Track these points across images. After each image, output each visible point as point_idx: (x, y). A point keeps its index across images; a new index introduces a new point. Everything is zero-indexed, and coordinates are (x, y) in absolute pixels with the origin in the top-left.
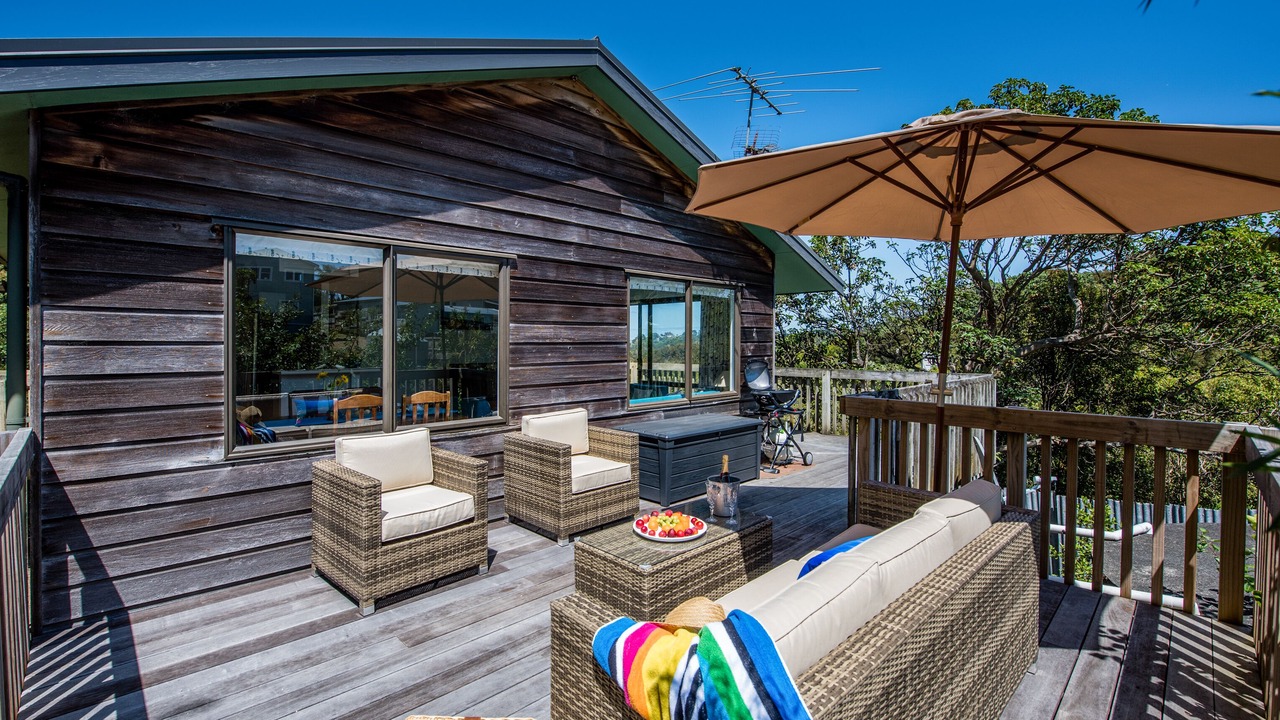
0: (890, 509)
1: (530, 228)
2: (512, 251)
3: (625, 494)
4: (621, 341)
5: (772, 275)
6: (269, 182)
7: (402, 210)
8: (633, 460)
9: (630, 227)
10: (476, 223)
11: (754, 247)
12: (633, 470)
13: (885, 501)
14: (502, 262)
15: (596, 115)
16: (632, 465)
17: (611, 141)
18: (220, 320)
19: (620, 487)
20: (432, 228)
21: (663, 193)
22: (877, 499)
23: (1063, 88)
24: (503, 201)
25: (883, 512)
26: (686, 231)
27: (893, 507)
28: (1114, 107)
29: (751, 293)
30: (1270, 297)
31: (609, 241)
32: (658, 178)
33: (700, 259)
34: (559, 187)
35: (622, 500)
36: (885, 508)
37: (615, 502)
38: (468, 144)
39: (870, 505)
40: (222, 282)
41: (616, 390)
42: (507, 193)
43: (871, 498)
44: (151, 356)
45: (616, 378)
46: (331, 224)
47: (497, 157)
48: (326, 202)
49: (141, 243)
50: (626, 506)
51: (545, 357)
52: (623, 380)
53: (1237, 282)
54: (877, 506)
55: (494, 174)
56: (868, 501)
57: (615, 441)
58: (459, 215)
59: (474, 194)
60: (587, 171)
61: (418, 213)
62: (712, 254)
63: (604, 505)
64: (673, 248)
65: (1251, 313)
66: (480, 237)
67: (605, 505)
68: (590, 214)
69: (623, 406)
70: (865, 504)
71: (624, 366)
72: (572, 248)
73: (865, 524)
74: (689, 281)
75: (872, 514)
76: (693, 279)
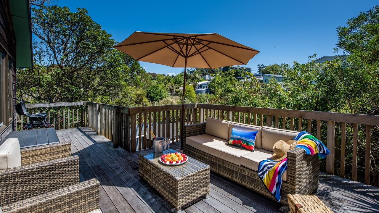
5: (15, 57)
73: (189, 136)
74: (6, 53)
75: (189, 133)
76: (8, 53)
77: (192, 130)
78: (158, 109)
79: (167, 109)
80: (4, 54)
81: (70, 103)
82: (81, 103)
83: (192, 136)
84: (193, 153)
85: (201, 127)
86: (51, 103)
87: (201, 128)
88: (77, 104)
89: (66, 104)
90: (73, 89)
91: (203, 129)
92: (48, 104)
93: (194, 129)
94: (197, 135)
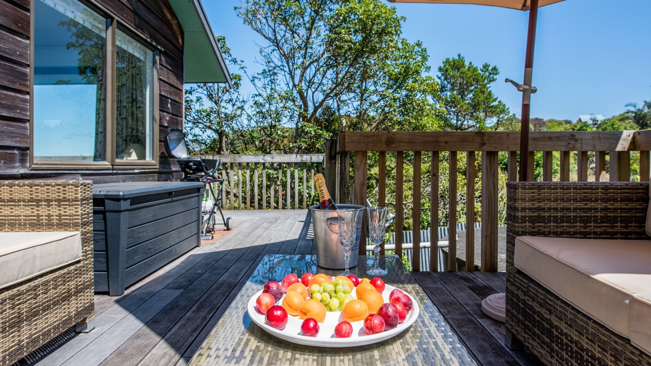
0: (556, 209)
3: (72, 284)
4: (19, 60)
5: (181, 52)
8: (84, 224)
12: (85, 241)
13: (549, 200)
16: (83, 234)
19: (62, 273)
22: (539, 200)
25: (547, 214)
27: (560, 205)
29: (167, 62)
35: (66, 298)
36: (550, 209)
37: (55, 304)
39: (530, 209)
41: (11, 135)
43: (532, 200)
45: (12, 115)
50: (73, 306)
52: (23, 121)
54: (539, 209)
56: (528, 205)
57: (41, 196)
63: (34, 314)
67: (36, 314)
69: (23, 161)
70: (524, 209)
71: (25, 101)
73: (532, 234)
74: (113, 19)
75: (533, 220)
76: (117, 18)
77: (553, 205)
78: (446, 142)
79: (484, 144)
80: (109, 20)
81: (298, 156)
82: (318, 157)
83: (557, 235)
84: (543, 318)
85: (615, 200)
86: (267, 155)
87: (618, 205)
88: (311, 158)
89: (291, 158)
90: (311, 129)
91: (630, 210)
92: (262, 157)
93: (566, 205)
94: (585, 235)
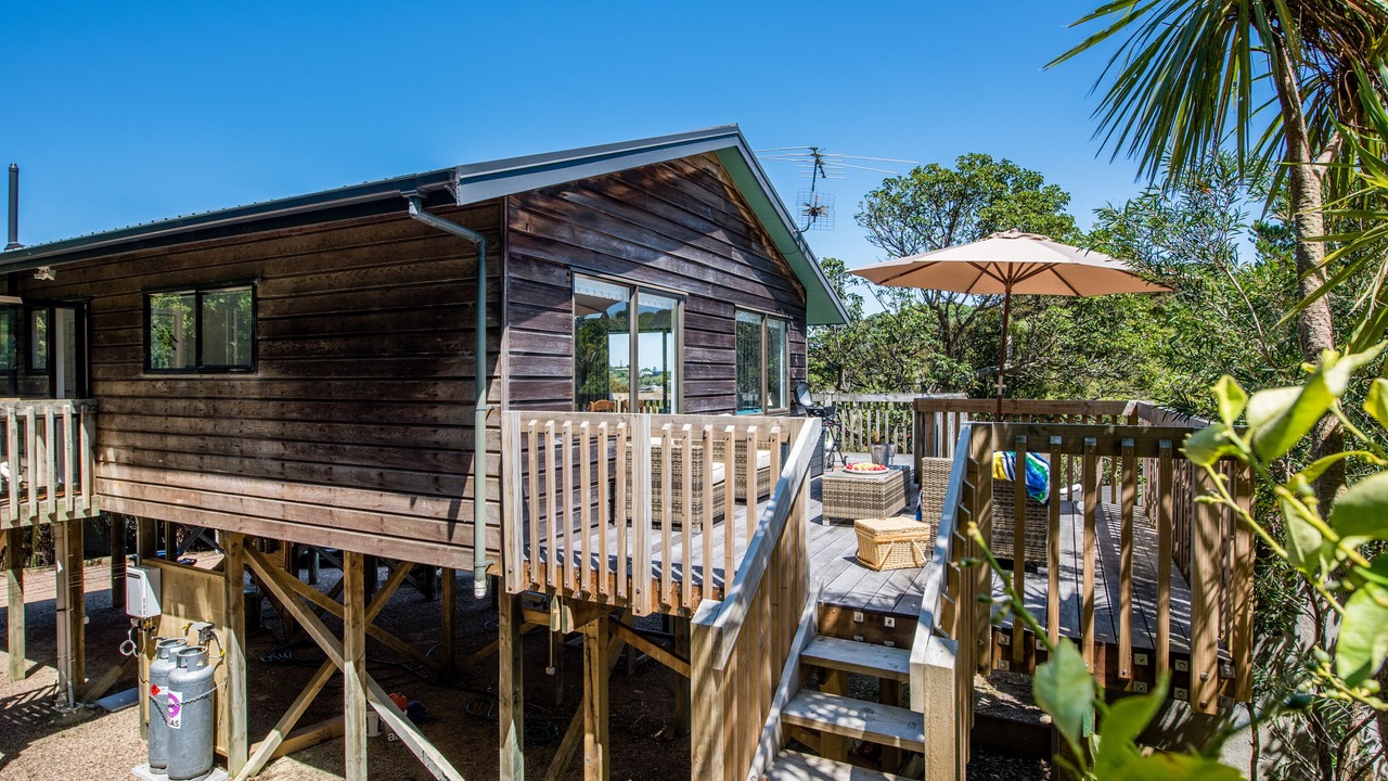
1: (691, 271)
2: (685, 290)
5: (805, 309)
6: (590, 239)
7: (639, 259)
9: (736, 270)
10: (669, 268)
11: (796, 285)
14: (679, 298)
15: (720, 179)
17: (727, 200)
18: (569, 339)
20: (652, 272)
21: (750, 240)
23: (1004, 161)
24: (681, 250)
26: (762, 273)
28: (1040, 181)
29: (795, 325)
30: (1137, 335)
31: (728, 282)
32: (749, 228)
33: (769, 295)
34: (704, 238)
38: (666, 206)
40: (571, 312)
42: (683, 244)
44: (545, 364)
46: (610, 269)
47: (678, 216)
48: (610, 253)
49: (539, 283)
51: (699, 374)
52: (734, 394)
53: (1117, 324)
55: (676, 229)
58: (662, 262)
59: (668, 246)
60: (717, 225)
61: (646, 261)
62: (775, 292)
64: (757, 286)
65: (1127, 347)
66: (671, 279)
68: (718, 259)
72: (710, 287)
74: (765, 314)
